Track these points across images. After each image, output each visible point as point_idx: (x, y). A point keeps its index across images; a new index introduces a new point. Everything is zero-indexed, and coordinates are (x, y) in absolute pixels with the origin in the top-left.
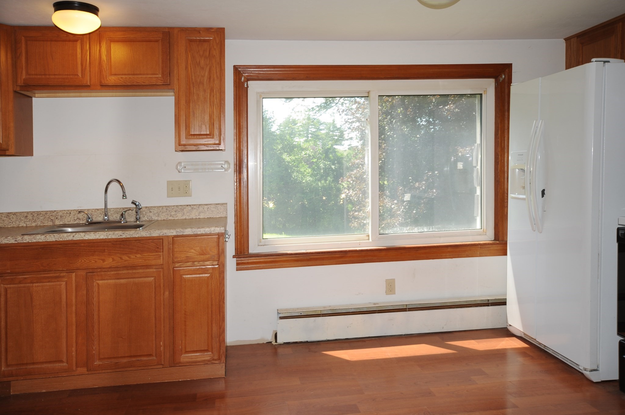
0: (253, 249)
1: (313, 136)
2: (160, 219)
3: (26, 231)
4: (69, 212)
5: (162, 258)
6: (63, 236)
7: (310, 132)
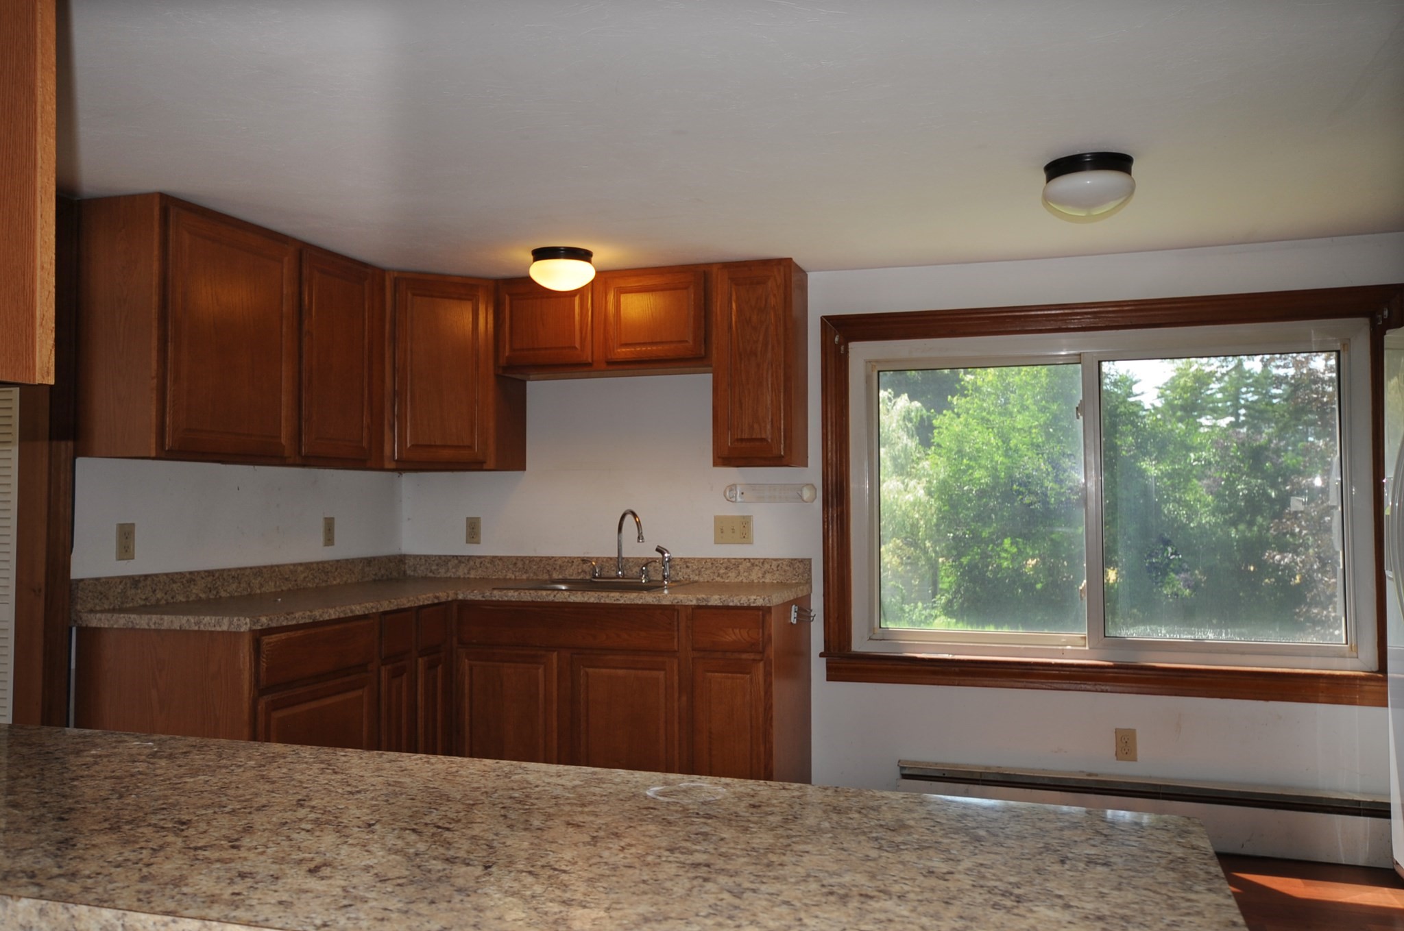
0: (860, 644)
1: (1252, 412)
2: (701, 580)
3: (504, 584)
4: (571, 561)
5: (676, 640)
6: (542, 595)
7: (1242, 402)
